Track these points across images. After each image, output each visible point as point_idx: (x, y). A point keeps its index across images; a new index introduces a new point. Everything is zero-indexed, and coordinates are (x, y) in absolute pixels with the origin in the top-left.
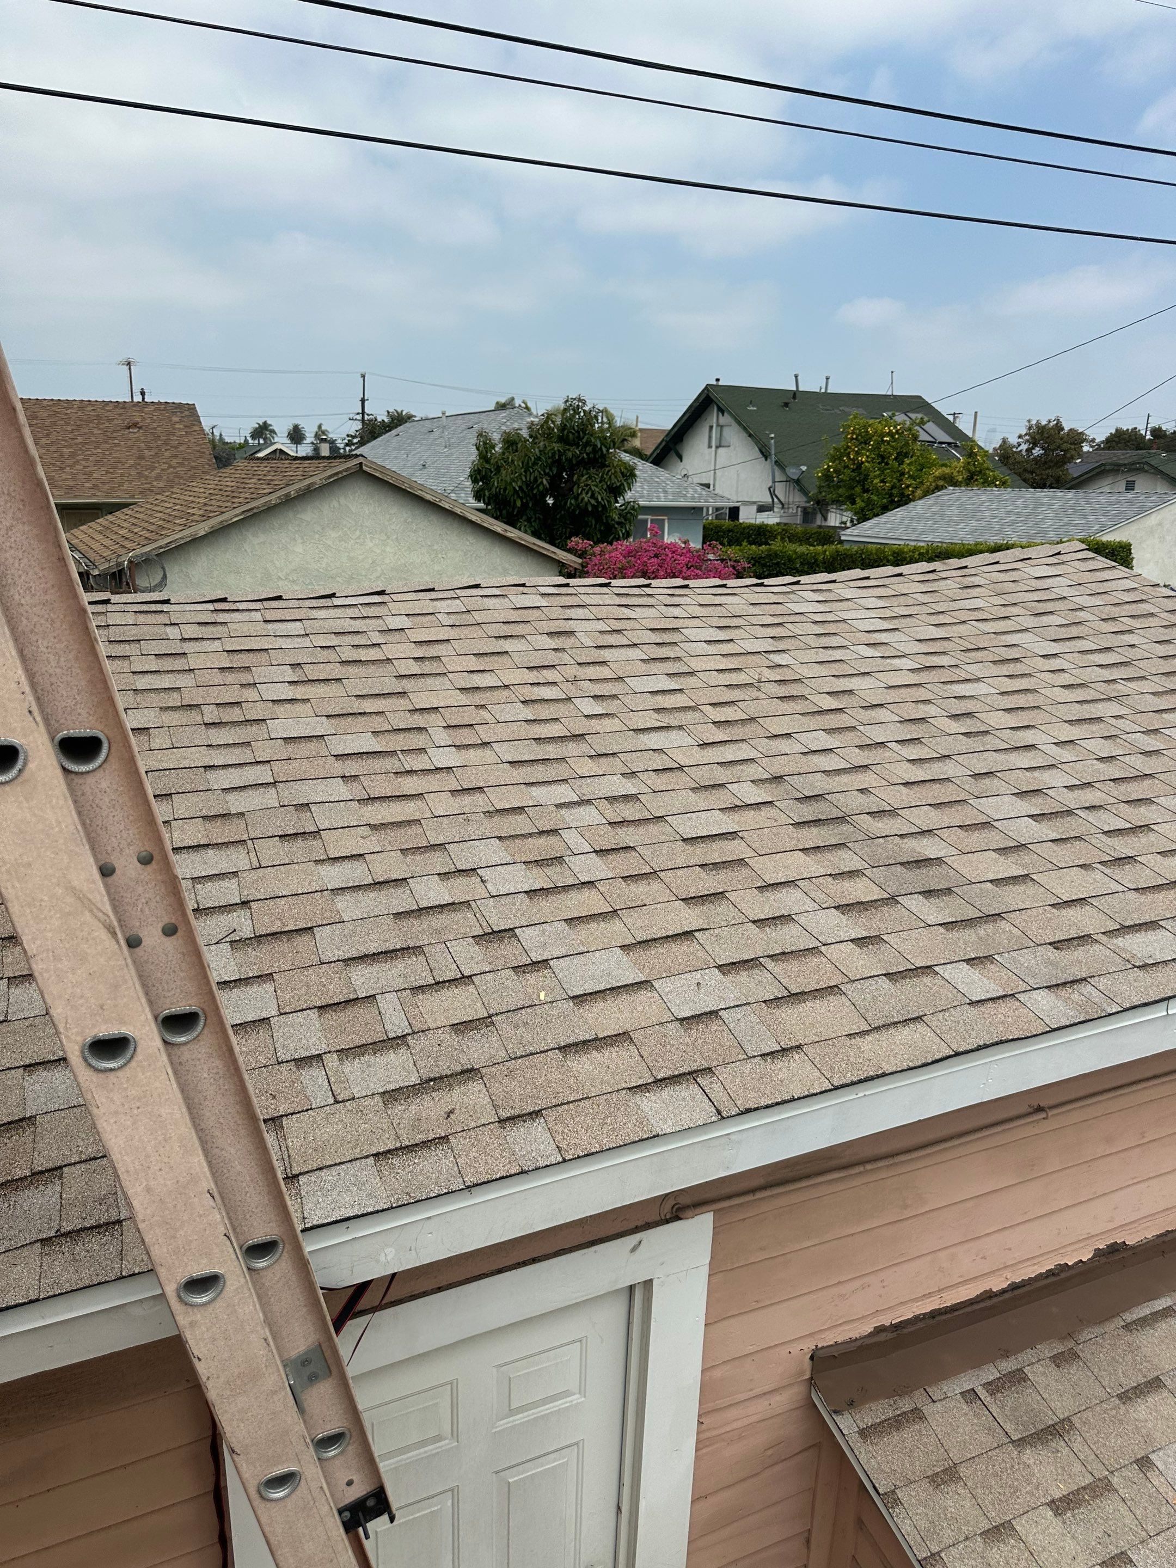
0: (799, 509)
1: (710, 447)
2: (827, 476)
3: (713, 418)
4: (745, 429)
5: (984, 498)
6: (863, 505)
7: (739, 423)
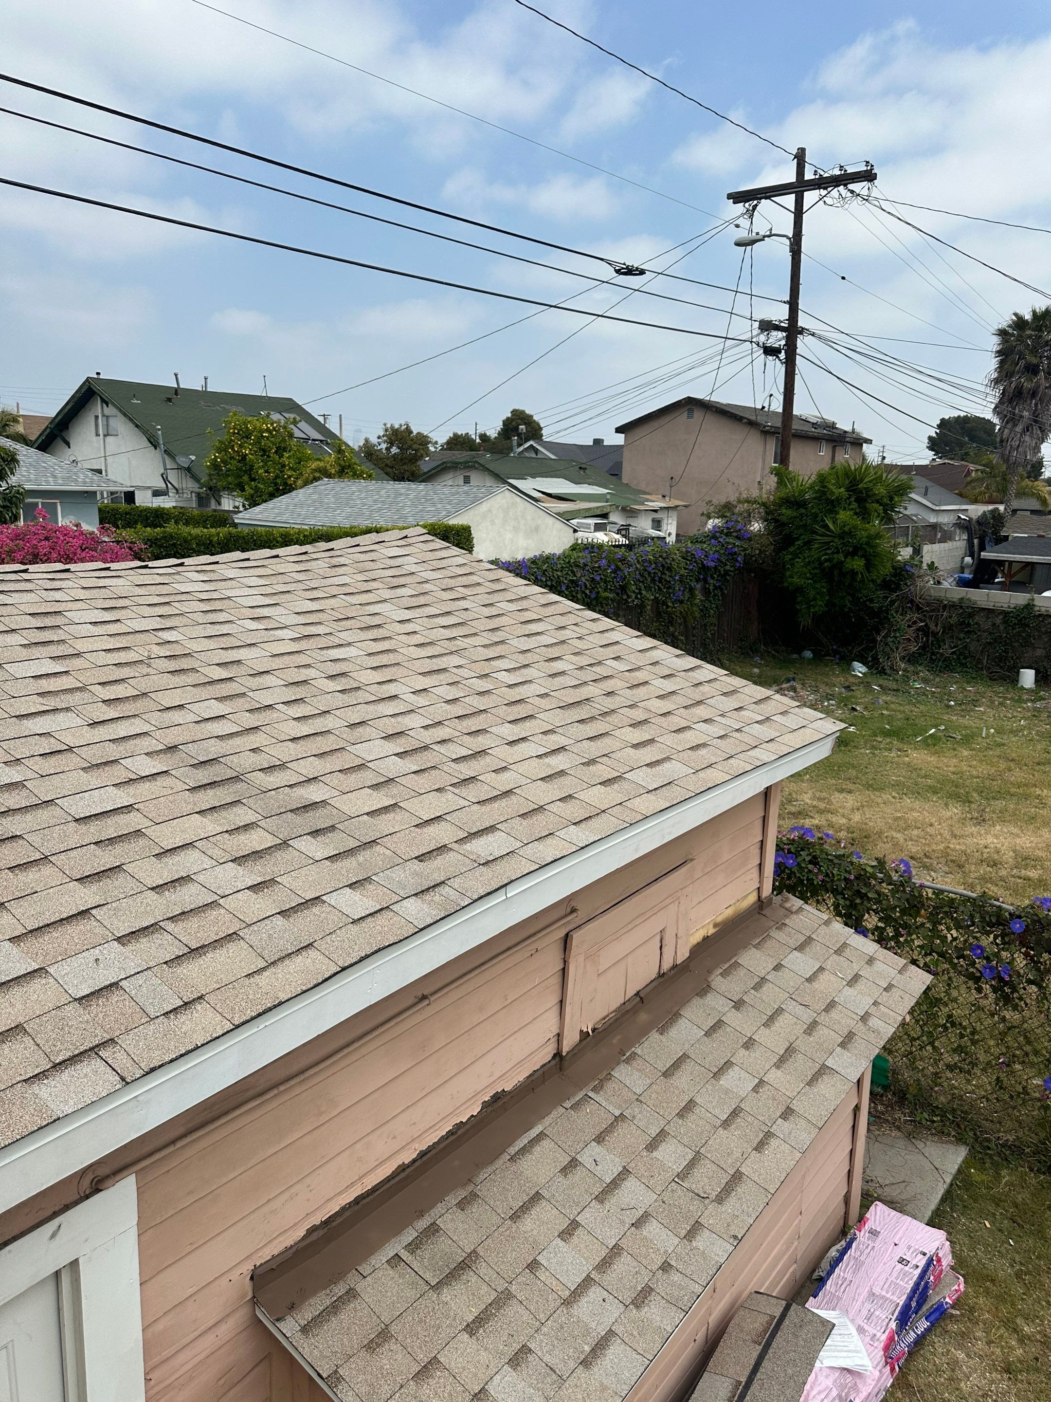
0: (194, 494)
1: (97, 435)
2: (215, 466)
3: (97, 408)
4: (131, 420)
5: (354, 488)
6: (252, 492)
7: (125, 415)
